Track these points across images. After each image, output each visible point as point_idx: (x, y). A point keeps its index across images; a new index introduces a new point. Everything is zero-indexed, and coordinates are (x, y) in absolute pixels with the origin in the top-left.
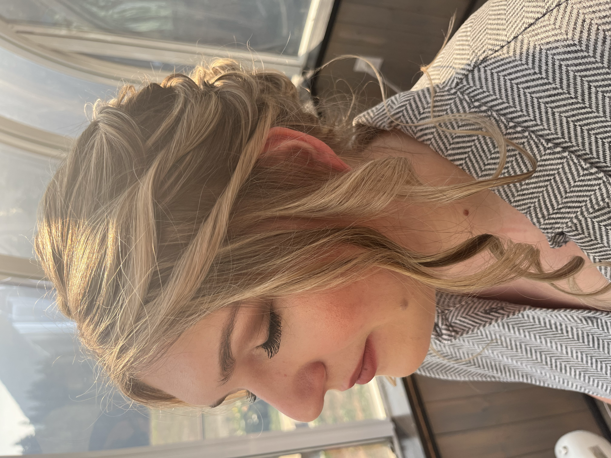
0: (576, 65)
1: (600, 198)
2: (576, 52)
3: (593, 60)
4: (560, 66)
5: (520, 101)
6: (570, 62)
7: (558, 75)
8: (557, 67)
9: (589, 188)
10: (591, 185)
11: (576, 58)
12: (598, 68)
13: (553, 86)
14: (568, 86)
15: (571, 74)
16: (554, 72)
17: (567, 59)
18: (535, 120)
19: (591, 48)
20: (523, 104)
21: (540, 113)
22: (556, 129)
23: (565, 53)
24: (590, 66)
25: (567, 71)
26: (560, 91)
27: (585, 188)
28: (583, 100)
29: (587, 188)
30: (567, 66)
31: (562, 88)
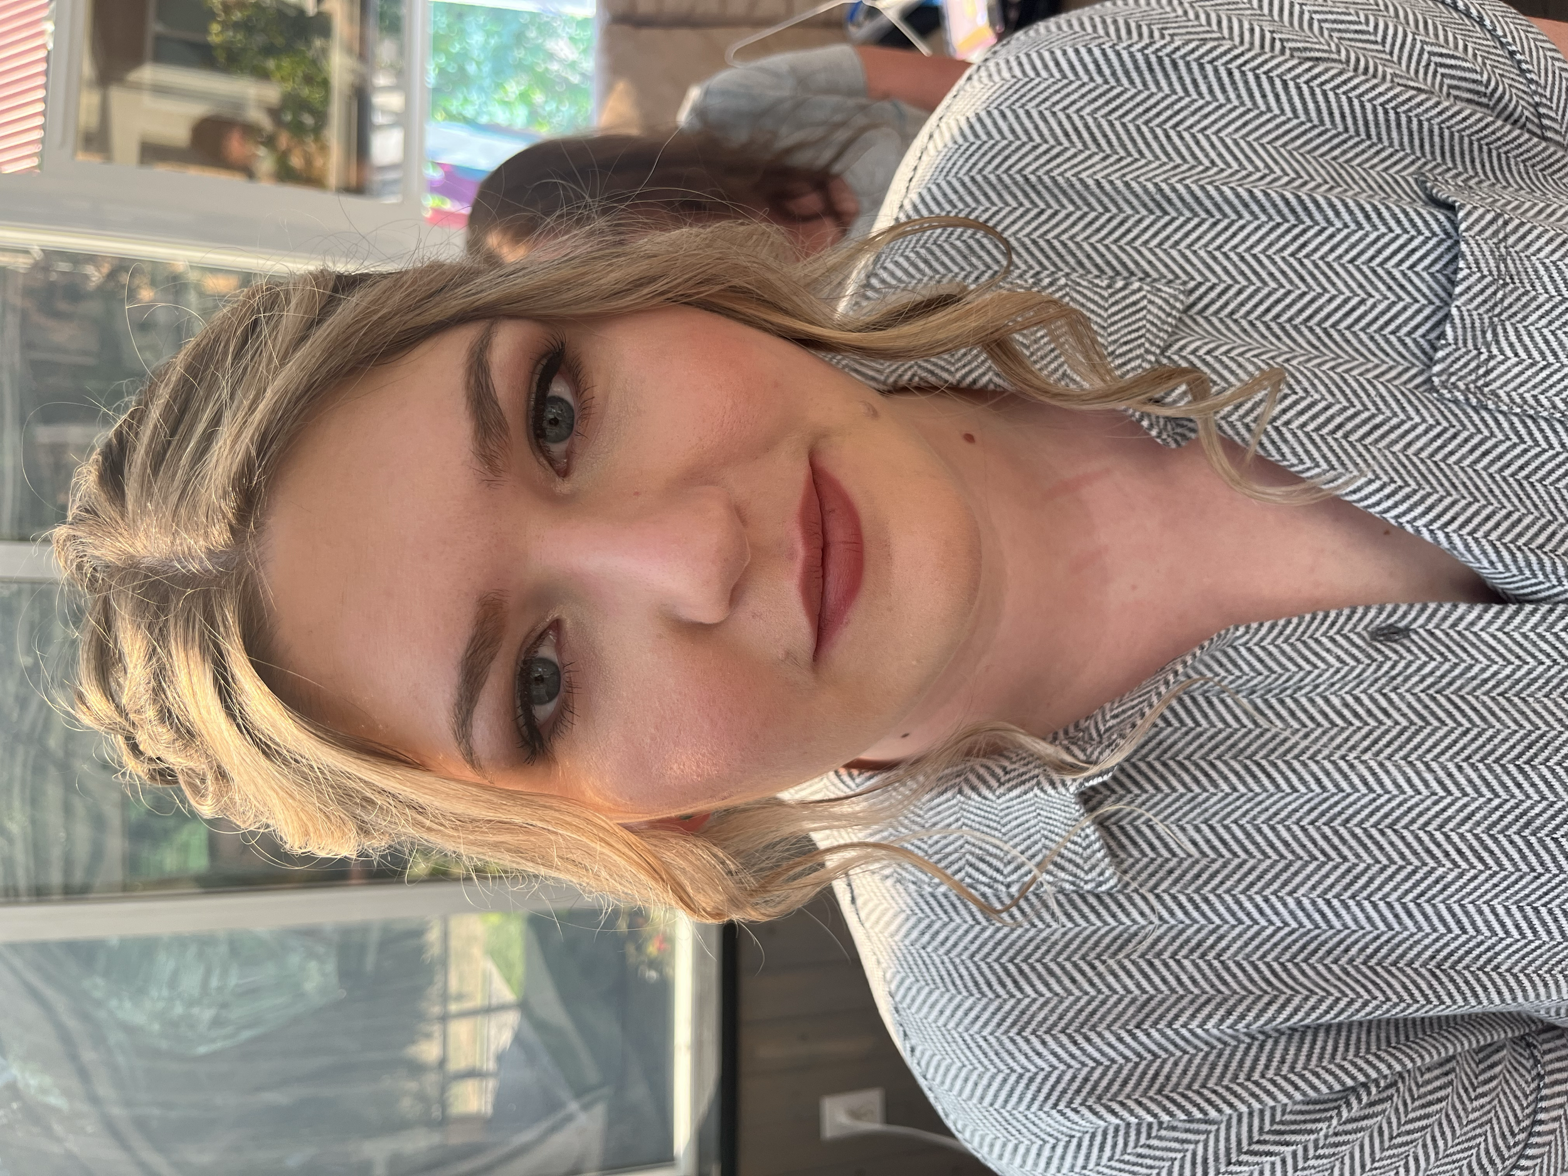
0: (989, 162)
1: (1163, 316)
2: (979, 148)
3: (1005, 142)
4: (973, 179)
5: (952, 259)
6: (980, 165)
7: (977, 193)
8: (969, 184)
9: (1134, 309)
10: (1134, 303)
11: (984, 155)
12: (1018, 149)
13: (981, 208)
14: (1000, 196)
15: (992, 178)
16: (971, 193)
17: (975, 164)
18: (989, 267)
19: (994, 132)
20: (959, 259)
21: (989, 253)
22: (1026, 262)
23: (967, 160)
24: (1006, 152)
25: (985, 178)
26: (994, 209)
27: (1127, 312)
28: (1032, 202)
29: (1130, 310)
30: (980, 171)
31: (993, 204)
